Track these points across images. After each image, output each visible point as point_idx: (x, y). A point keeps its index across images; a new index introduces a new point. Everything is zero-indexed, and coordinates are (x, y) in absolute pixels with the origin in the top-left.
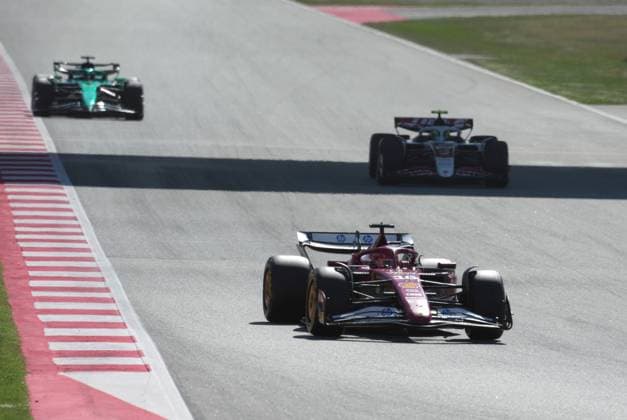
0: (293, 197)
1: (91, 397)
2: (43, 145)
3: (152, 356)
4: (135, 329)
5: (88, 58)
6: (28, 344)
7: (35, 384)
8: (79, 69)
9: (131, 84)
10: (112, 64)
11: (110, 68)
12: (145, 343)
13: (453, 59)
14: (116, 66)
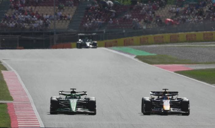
2: (39, 124)
5: (73, 89)
8: (70, 93)
9: (91, 99)
10: (84, 92)
11: (83, 93)
14: (85, 92)
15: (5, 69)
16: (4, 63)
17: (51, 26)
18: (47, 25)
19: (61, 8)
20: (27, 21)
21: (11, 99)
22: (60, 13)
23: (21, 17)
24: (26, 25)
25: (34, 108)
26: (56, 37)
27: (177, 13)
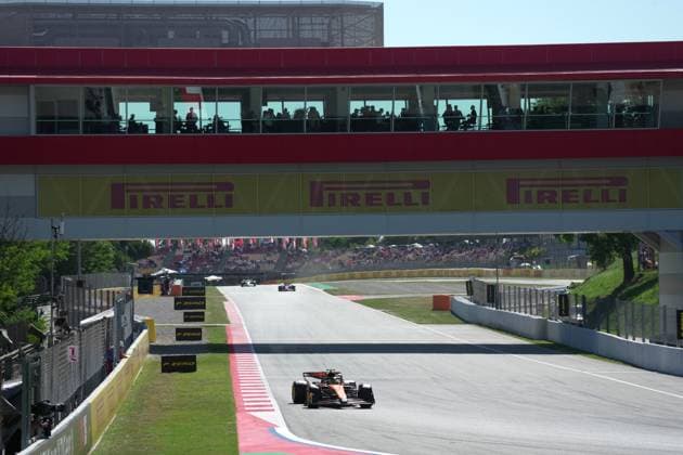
0: (324, 355)
1: (255, 419)
3: (276, 407)
4: (271, 398)
6: (237, 404)
7: (239, 416)
12: (274, 402)
13: (378, 311)
15: (226, 300)
16: (226, 296)
17: (262, 269)
18: (258, 267)
19: (269, 255)
20: (244, 265)
21: (228, 322)
22: (268, 259)
23: (240, 262)
24: (243, 268)
25: (245, 328)
26: (265, 276)
27: (354, 258)
